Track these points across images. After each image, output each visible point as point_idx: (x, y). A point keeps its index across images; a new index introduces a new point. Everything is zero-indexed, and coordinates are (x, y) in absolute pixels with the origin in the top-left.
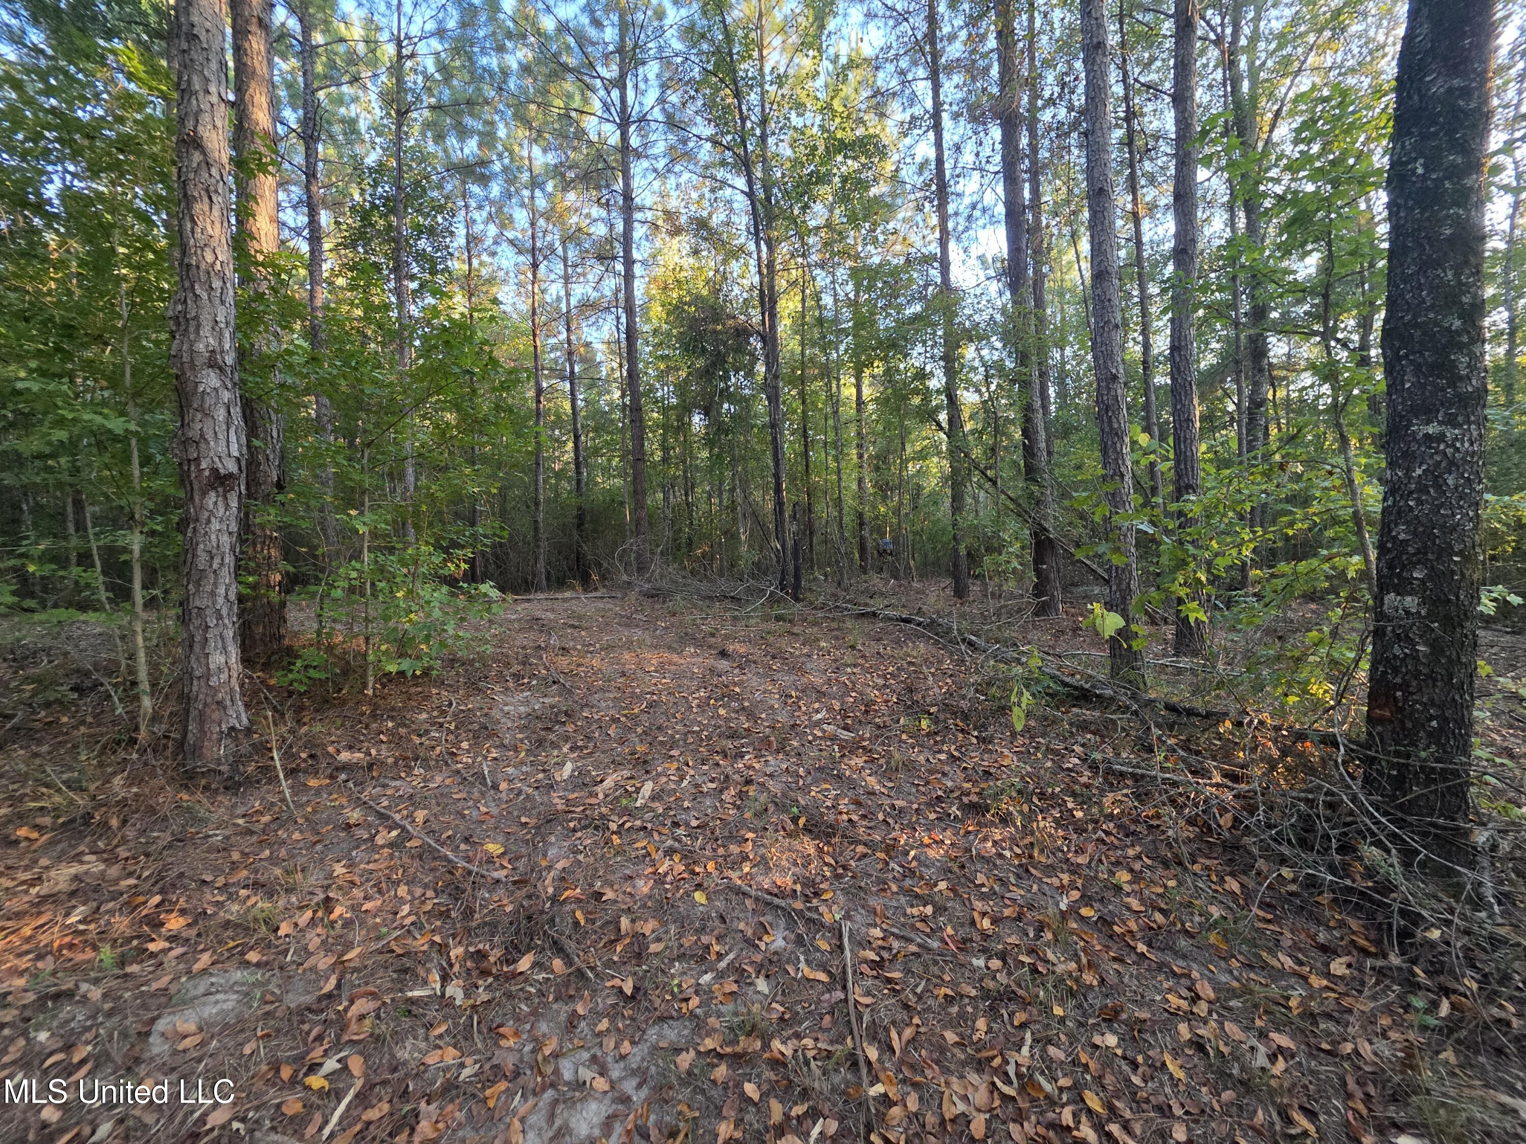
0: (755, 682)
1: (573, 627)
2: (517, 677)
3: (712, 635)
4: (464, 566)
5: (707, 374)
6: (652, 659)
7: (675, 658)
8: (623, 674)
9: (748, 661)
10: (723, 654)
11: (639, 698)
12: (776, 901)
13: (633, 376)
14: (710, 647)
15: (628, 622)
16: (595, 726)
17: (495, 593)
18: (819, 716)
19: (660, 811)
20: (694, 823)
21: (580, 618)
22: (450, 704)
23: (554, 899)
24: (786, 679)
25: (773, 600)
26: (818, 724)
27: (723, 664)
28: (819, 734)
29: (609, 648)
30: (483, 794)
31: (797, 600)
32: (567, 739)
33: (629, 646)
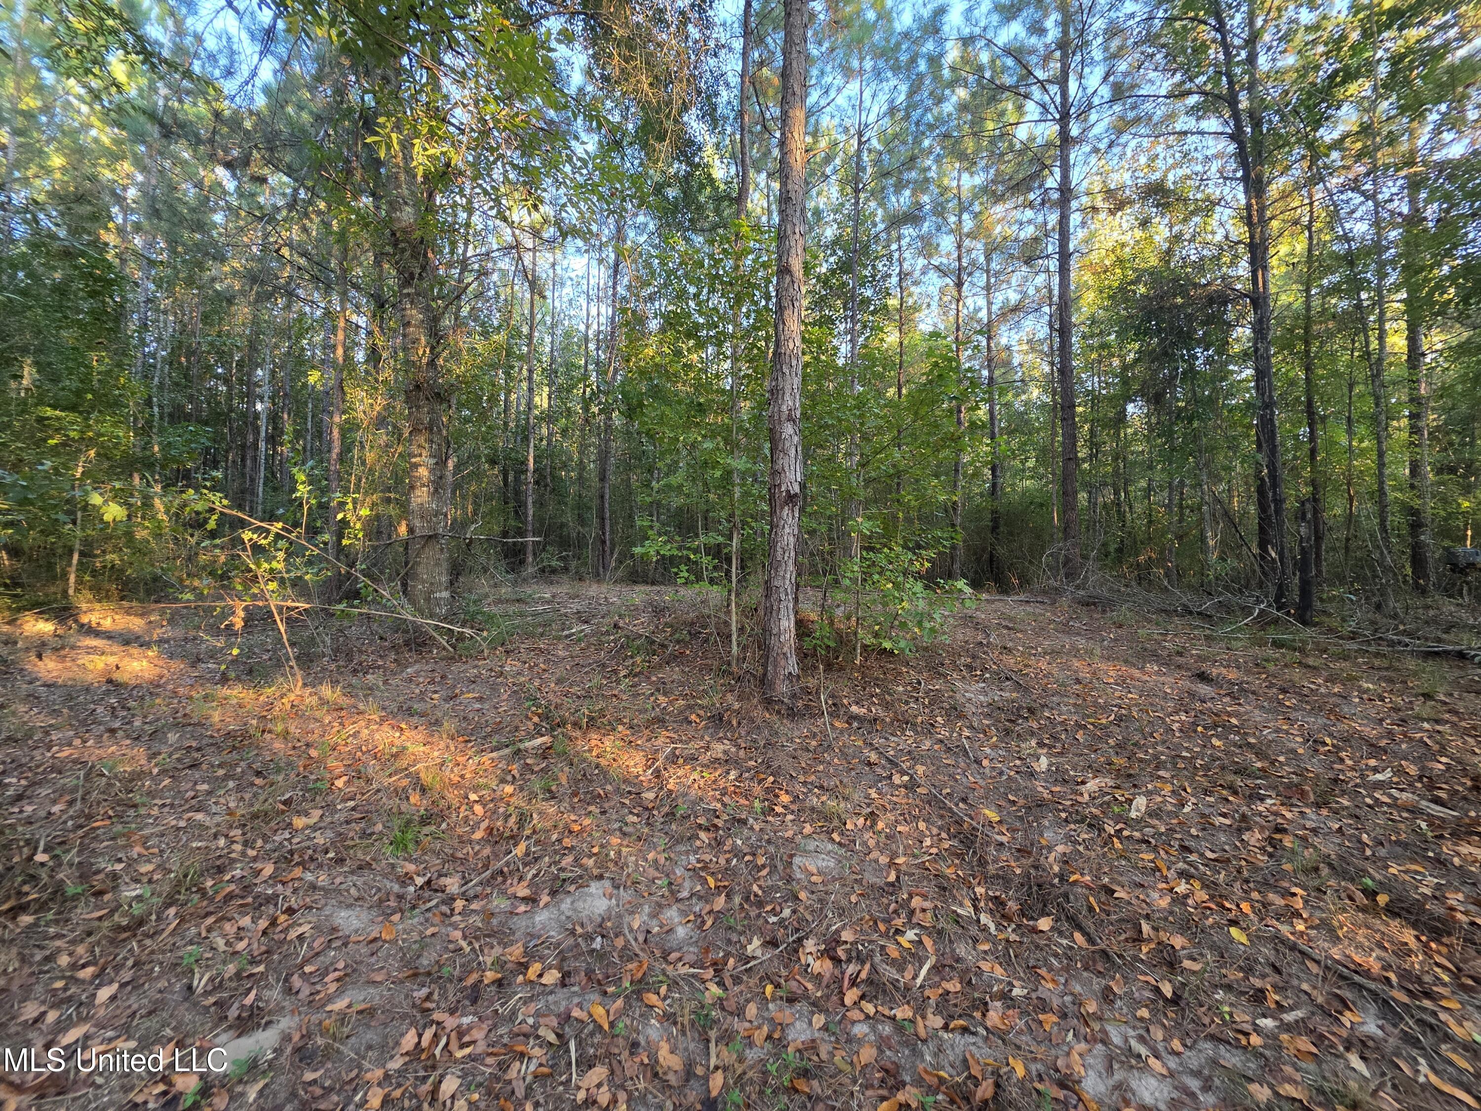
0: (1258, 716)
1: (1009, 629)
2: (970, 668)
3: (1180, 654)
4: (927, 565)
6: (1110, 672)
7: (1137, 673)
8: (1078, 681)
9: (1242, 690)
10: (1203, 677)
11: (1105, 708)
12: (1357, 978)
13: (1065, 372)
14: (1179, 667)
15: (1066, 629)
16: (1059, 728)
17: (968, 590)
18: (1379, 777)
19: (1163, 830)
20: (1210, 854)
21: (1011, 619)
22: (919, 683)
23: (1062, 878)
24: (1315, 722)
25: (1264, 622)
26: (1379, 785)
27: (1204, 689)
28: (1385, 799)
29: (1054, 653)
30: (968, 765)
31: (1305, 623)
32: (1033, 734)
33: (1075, 652)
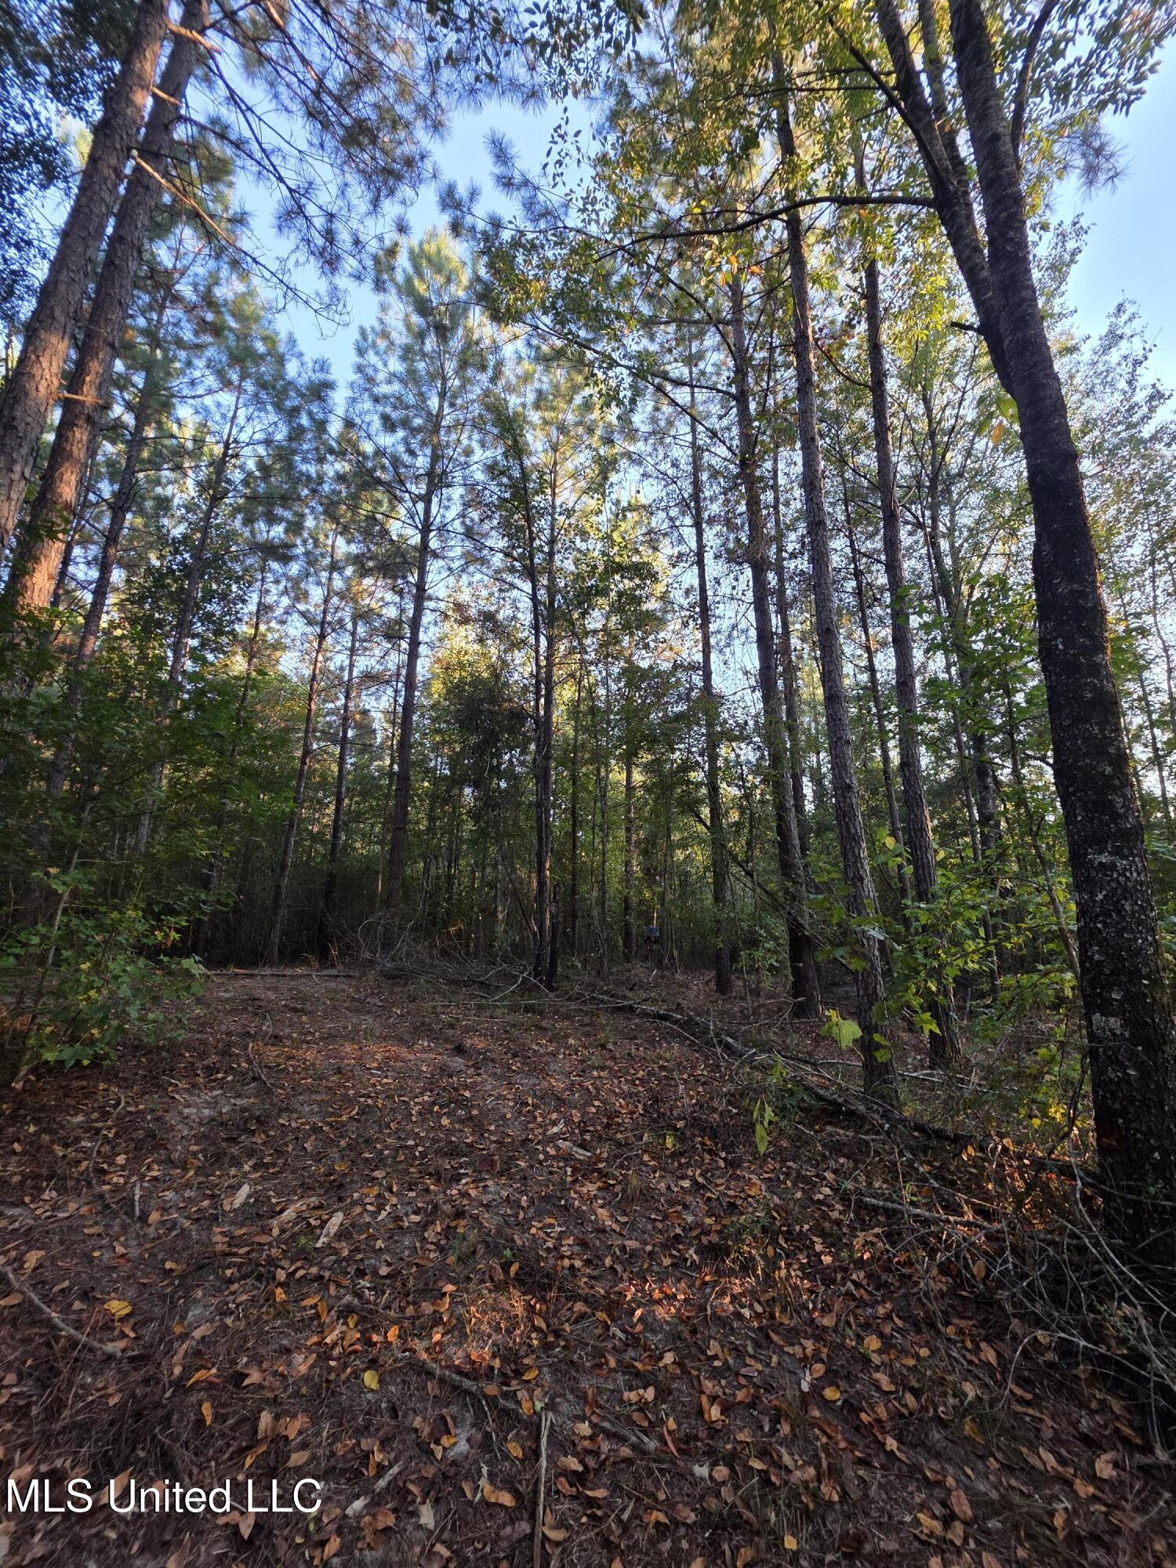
0: (490, 1084)
1: (295, 1010)
2: (210, 1070)
3: (451, 1026)
4: (174, 935)
5: (479, 750)
6: (377, 1052)
7: (404, 1052)
8: (339, 1071)
9: (485, 1059)
10: (460, 1050)
11: (350, 1102)
12: (467, 1383)
13: (404, 745)
14: (446, 1040)
15: (360, 1007)
16: (291, 1136)
17: (198, 970)
18: (555, 1130)
19: (345, 1253)
20: (384, 1271)
21: (305, 999)
22: (118, 1103)
23: (179, 1385)
24: (524, 1082)
25: (526, 989)
26: (553, 1139)
27: (458, 1062)
28: (552, 1152)
29: (330, 1037)
30: (125, 1228)
31: (551, 989)
32: (251, 1153)
33: (353, 1036)
